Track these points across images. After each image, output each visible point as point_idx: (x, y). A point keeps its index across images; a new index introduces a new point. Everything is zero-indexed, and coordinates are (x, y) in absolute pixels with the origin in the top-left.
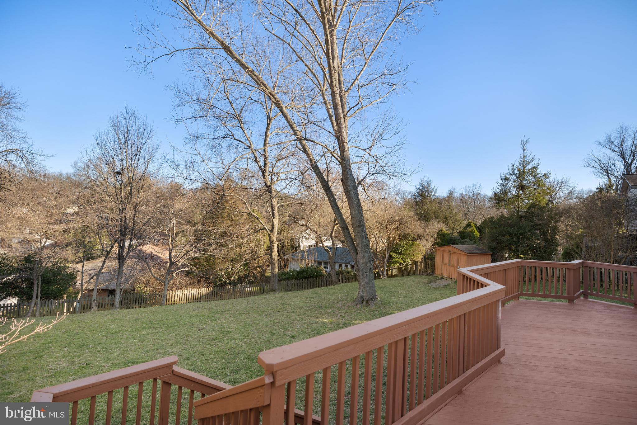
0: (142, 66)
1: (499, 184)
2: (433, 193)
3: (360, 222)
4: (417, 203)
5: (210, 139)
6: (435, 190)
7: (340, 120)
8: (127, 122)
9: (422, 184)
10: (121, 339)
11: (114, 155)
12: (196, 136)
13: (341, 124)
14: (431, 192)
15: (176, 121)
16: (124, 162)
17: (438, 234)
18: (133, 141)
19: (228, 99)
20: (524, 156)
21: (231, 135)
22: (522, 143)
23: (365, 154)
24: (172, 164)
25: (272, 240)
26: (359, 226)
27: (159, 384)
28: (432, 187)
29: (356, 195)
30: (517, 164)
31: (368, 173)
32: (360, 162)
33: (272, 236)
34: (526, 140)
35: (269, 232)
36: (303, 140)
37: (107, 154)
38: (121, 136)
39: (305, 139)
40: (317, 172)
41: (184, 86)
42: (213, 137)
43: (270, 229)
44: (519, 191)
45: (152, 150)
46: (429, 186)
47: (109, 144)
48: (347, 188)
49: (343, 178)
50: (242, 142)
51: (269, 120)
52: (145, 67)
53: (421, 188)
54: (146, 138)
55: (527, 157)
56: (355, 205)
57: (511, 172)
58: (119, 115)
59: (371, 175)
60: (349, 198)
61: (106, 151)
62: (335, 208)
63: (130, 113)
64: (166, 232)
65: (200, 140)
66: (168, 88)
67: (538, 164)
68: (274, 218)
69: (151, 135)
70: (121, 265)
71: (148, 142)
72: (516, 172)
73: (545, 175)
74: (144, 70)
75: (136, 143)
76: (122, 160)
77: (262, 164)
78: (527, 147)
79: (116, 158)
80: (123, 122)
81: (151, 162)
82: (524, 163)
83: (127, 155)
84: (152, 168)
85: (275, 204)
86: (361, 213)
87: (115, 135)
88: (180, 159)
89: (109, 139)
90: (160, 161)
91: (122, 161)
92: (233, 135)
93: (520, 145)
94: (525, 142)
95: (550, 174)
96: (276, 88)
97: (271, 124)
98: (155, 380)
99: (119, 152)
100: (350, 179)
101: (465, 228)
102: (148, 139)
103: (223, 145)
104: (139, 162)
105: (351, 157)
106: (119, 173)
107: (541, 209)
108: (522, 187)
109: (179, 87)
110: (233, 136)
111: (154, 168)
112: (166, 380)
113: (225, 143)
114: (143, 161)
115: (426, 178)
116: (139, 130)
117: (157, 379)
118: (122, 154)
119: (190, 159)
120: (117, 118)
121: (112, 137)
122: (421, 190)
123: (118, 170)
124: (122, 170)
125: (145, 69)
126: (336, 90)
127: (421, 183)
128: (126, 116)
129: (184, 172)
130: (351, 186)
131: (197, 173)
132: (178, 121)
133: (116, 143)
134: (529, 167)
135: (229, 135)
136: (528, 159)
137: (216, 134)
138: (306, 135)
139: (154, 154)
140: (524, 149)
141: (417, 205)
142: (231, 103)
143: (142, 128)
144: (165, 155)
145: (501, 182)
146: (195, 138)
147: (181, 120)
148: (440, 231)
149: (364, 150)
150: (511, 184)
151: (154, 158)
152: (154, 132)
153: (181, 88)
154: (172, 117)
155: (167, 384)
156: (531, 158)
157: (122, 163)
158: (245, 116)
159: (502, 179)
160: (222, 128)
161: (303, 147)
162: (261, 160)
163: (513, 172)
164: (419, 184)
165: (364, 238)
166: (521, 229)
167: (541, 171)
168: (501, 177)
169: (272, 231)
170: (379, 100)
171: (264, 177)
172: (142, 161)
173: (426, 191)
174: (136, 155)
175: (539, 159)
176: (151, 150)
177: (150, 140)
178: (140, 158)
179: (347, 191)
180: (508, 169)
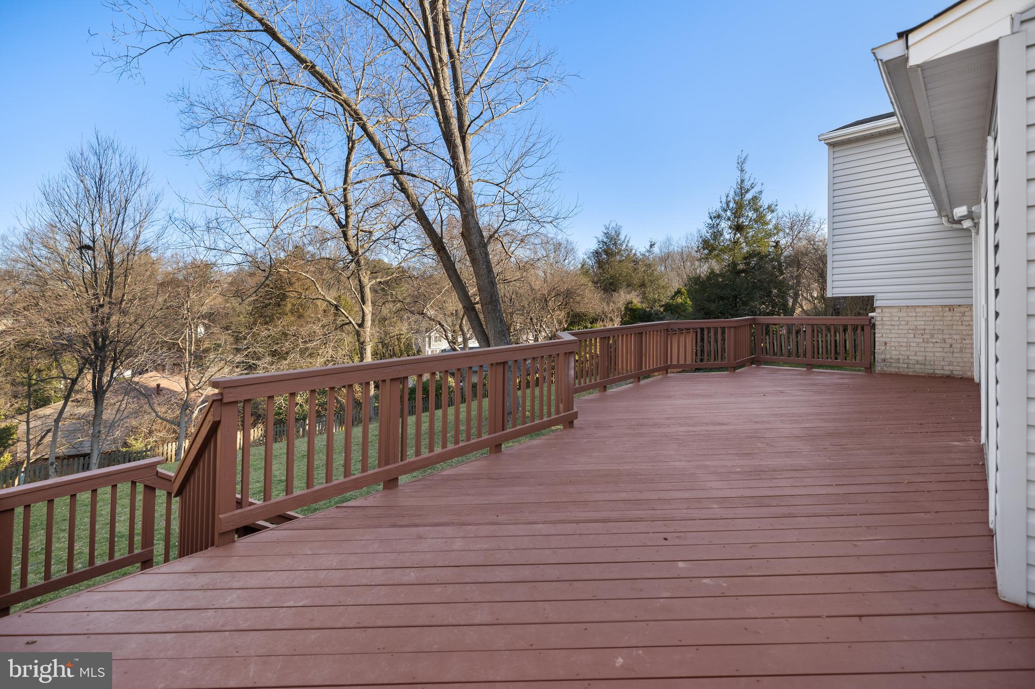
0: (121, 63)
1: (707, 225)
2: (624, 246)
3: (491, 297)
4: (600, 263)
5: (252, 181)
6: (626, 241)
7: (455, 140)
8: (99, 159)
9: (606, 234)
10: (101, 510)
11: (77, 217)
12: (226, 176)
13: (457, 146)
14: (621, 245)
15: (188, 153)
16: (97, 228)
17: (626, 308)
18: (112, 191)
19: (279, 112)
20: (742, 181)
21: (287, 171)
22: (739, 162)
23: (500, 191)
24: (182, 225)
25: (362, 340)
26: (490, 303)
27: (140, 488)
28: (622, 237)
29: (484, 255)
30: (732, 194)
31: (504, 220)
32: (492, 204)
33: (362, 333)
34: (743, 157)
35: (357, 327)
36: (399, 174)
37: (64, 215)
38: (90, 183)
39: (402, 172)
40: (424, 223)
41: (200, 93)
42: (257, 177)
43: (360, 322)
44: (735, 234)
45: (148, 205)
46: (618, 236)
47: (67, 198)
48: (469, 245)
49: (464, 230)
50: (307, 183)
51: (350, 145)
52: (128, 64)
53: (605, 240)
54: (136, 186)
55: (746, 183)
56: (484, 271)
57: (725, 206)
58: (85, 148)
59: (508, 223)
60: (474, 261)
61: (62, 211)
62: (454, 278)
63: (104, 144)
64: (179, 342)
65: (233, 183)
66: (171, 99)
67: (760, 193)
68: (364, 303)
69: (144, 179)
70: (99, 402)
71: (139, 191)
72: (732, 205)
73: (769, 207)
74: (125, 70)
75: (118, 195)
76: (93, 225)
77: (343, 216)
78: (746, 167)
79: (81, 221)
80: (93, 159)
81: (146, 225)
82: (742, 190)
83: (102, 216)
84: (148, 235)
85: (365, 280)
86: (493, 284)
87: (79, 182)
88: (197, 216)
89: (67, 190)
90: (162, 222)
91: (93, 227)
92: (290, 172)
93: (736, 165)
94: (742, 159)
95: (776, 205)
96: (360, 91)
97: (355, 151)
98: (134, 483)
99: (87, 211)
100: (474, 231)
101: (673, 298)
102: (139, 186)
103: (275, 189)
104: (125, 226)
105: (475, 197)
106: (88, 247)
107: (761, 257)
108: (739, 228)
109: (191, 96)
110: (292, 174)
111: (152, 234)
112: (148, 483)
113: (279, 185)
114: (132, 225)
115: (613, 224)
116: (122, 172)
117: (135, 482)
118: (93, 214)
119: (214, 215)
120: (82, 154)
121: (73, 188)
122: (606, 243)
123: (87, 242)
124: (94, 242)
125: (128, 67)
126: (446, 93)
127: (606, 231)
128: (98, 149)
129: (206, 237)
130: (475, 241)
131: (227, 239)
132: (190, 153)
133: (80, 195)
134: (749, 196)
135: (284, 172)
136: (747, 185)
137: (262, 171)
138: (402, 166)
139: (151, 212)
140: (742, 171)
141: (600, 267)
142: (284, 119)
143: (128, 168)
144: (170, 211)
145: (710, 221)
146: (222, 180)
147: (195, 152)
148: (628, 304)
149: (497, 185)
150: (724, 225)
151: (151, 218)
152: (150, 174)
153: (194, 98)
154: (179, 148)
155: (150, 489)
156: (750, 182)
157: (93, 230)
158: (310, 138)
159: (711, 218)
160: (273, 160)
161: (401, 184)
162: (340, 211)
163: (728, 206)
164: (602, 234)
165: (499, 320)
166: (735, 290)
167: (765, 202)
168: (709, 213)
169: (361, 325)
170: (520, 106)
171: (346, 239)
172: (129, 225)
173: (613, 244)
174: (119, 215)
175: (762, 184)
176: (145, 205)
177: (143, 187)
178: (126, 219)
179: (471, 250)
180: (721, 202)
